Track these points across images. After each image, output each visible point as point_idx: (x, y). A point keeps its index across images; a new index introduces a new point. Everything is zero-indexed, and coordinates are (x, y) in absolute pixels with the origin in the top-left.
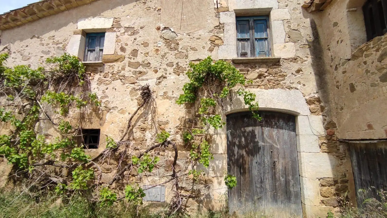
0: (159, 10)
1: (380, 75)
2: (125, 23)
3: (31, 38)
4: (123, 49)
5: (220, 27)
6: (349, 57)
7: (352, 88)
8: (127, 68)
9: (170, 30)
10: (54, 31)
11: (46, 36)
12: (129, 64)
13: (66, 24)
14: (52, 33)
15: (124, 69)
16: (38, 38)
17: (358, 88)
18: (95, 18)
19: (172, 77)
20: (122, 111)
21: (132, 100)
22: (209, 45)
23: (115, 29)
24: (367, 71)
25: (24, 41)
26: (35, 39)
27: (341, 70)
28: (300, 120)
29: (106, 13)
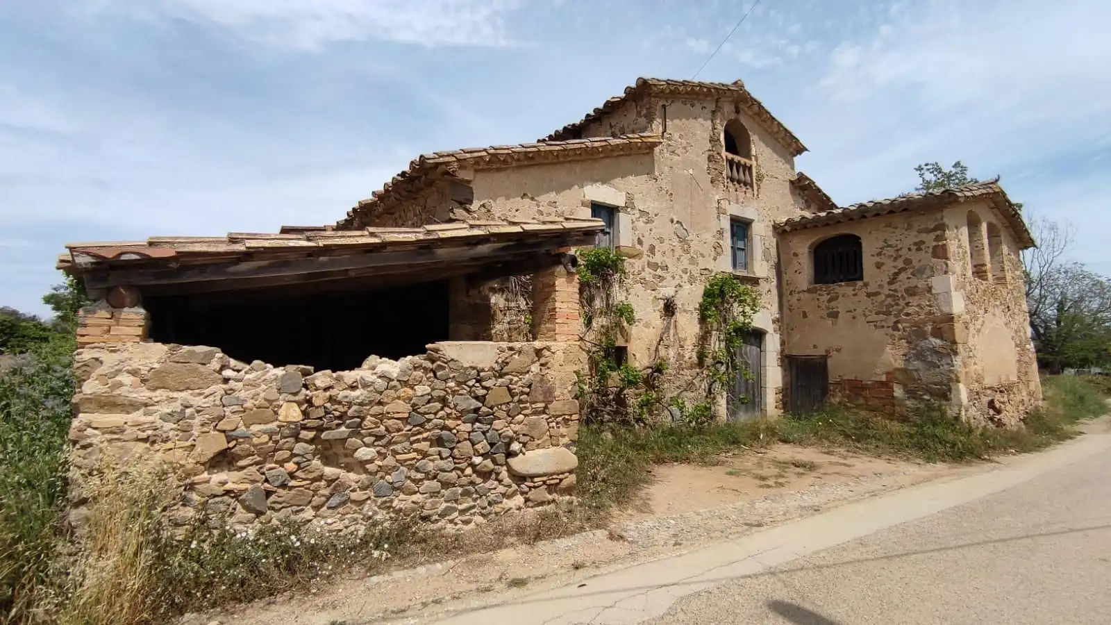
0: (671, 194)
1: (828, 312)
2: (640, 205)
3: (522, 198)
4: (640, 242)
5: (721, 232)
6: (805, 289)
7: (805, 315)
8: (647, 269)
9: (682, 225)
10: (554, 193)
11: (545, 199)
12: (648, 264)
13: (570, 187)
14: (552, 196)
15: (644, 270)
16: (533, 199)
17: (810, 316)
18: (605, 186)
19: (687, 286)
20: (647, 325)
21: (654, 311)
22: (713, 254)
23: (629, 210)
24: (819, 307)
25: (512, 200)
26: (527, 200)
27: (796, 296)
28: (768, 337)
29: (618, 181)
